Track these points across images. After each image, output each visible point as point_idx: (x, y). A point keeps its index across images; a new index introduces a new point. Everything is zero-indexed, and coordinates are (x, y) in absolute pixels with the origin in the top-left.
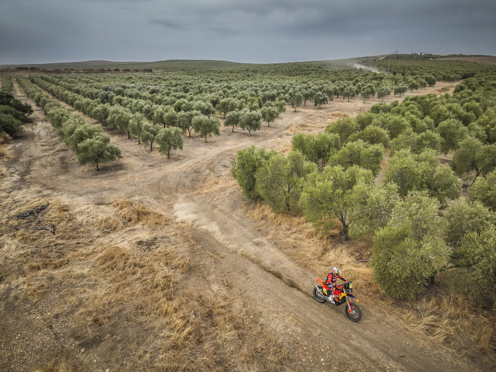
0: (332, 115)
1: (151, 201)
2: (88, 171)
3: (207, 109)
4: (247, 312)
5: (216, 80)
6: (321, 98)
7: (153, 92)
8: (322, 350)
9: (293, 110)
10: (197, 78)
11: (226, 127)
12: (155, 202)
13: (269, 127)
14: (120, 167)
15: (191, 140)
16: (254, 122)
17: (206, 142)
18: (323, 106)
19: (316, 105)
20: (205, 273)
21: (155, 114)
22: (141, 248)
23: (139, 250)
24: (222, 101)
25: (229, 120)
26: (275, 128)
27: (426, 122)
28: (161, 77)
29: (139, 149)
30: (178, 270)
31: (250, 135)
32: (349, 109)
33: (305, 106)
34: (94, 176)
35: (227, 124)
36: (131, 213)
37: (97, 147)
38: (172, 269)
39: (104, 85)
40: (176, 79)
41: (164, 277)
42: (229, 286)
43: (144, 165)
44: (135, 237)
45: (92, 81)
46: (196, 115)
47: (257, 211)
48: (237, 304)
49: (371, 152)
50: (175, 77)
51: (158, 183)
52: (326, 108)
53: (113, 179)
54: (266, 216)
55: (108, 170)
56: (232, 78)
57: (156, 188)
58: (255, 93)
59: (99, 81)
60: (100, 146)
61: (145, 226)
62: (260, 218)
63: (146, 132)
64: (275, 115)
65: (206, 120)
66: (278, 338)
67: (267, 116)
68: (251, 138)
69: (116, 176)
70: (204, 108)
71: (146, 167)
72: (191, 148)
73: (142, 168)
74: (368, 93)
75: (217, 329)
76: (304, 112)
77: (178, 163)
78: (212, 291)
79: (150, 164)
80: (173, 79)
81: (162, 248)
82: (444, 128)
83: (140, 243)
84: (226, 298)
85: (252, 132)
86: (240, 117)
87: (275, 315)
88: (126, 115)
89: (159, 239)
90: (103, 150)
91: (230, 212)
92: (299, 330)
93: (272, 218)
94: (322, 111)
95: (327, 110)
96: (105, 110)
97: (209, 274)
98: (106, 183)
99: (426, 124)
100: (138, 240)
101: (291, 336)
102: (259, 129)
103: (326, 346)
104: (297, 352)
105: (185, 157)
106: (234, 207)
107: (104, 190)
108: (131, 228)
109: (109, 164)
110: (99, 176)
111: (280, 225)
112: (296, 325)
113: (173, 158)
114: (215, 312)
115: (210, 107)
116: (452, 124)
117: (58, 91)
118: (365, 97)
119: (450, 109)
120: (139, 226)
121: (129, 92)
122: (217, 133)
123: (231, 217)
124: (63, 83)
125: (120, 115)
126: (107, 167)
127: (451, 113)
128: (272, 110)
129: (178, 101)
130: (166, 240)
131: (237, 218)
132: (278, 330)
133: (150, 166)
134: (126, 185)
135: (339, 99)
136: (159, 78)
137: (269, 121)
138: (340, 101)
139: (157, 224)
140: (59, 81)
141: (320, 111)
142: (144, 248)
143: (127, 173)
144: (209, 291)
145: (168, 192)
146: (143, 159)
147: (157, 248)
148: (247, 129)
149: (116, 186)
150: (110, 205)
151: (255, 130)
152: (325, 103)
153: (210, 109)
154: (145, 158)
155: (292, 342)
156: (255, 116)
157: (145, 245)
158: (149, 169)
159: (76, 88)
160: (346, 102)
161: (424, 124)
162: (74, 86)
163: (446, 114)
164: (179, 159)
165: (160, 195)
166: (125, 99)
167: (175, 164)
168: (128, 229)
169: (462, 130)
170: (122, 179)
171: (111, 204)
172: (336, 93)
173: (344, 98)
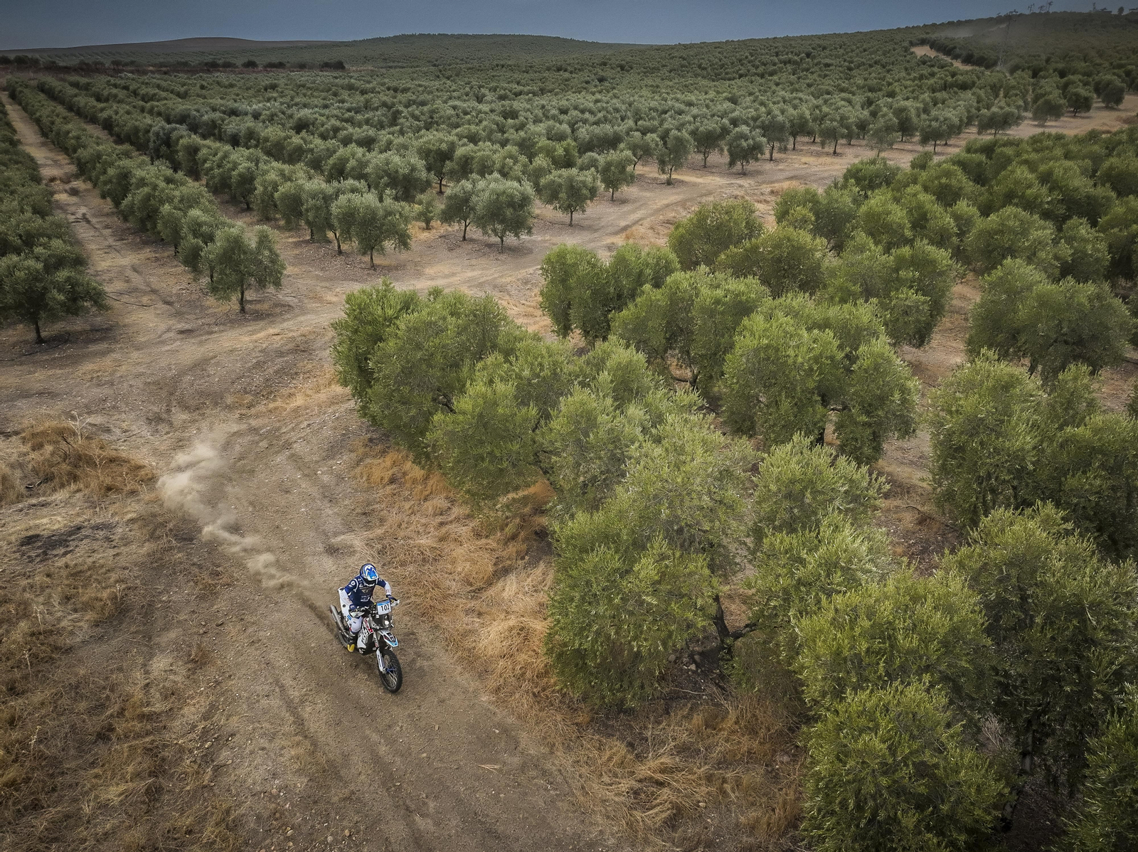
0: (772, 192)
1: (134, 427)
2: (14, 345)
3: (405, 176)
4: (205, 732)
5: (502, 92)
6: (744, 144)
7: (301, 126)
8: (330, 839)
9: (664, 177)
10: (453, 88)
11: (446, 226)
12: (146, 431)
13: (571, 225)
14: (105, 334)
15: (339, 261)
16: (509, 212)
17: (373, 267)
18: (752, 166)
19: (732, 163)
20: (160, 623)
21: (260, 189)
22: (23, 555)
23: (16, 559)
24: (460, 152)
25: (449, 207)
26: (590, 228)
27: (957, 217)
28: (358, 84)
29: (184, 285)
30: (90, 616)
31: (503, 249)
32: (826, 174)
33: (705, 168)
34: (23, 358)
35: (447, 217)
36: (57, 459)
37: (24, 280)
38: (76, 611)
39: (180, 106)
40: (396, 90)
41: (33, 634)
42: (198, 661)
43: (169, 330)
44: (32, 523)
45: (164, 94)
46: (353, 191)
47: (388, 461)
48: (193, 709)
49: (717, 302)
50: (394, 84)
51: (176, 380)
52: (758, 173)
53: (67, 365)
54: (405, 474)
55: (66, 341)
56: (551, 87)
57: (164, 394)
58: (569, 130)
59: (183, 96)
60: (35, 277)
61: (78, 495)
62: (386, 480)
63: (190, 237)
64: (585, 191)
65: (368, 207)
66: (239, 805)
67: (563, 195)
68: (502, 257)
69: (75, 361)
70: (397, 172)
71: (171, 334)
72: (323, 284)
73: (160, 336)
74: (889, 129)
75: (97, 776)
76: (695, 185)
77: (262, 323)
78: (147, 672)
79: (187, 327)
80: (389, 89)
81: (80, 555)
82: (988, 232)
83: (30, 540)
84: (173, 694)
85: (510, 239)
86: (474, 199)
87: (263, 742)
88: (163, 190)
89: (84, 532)
90: (45, 288)
91: (317, 462)
92: (300, 783)
93: (414, 481)
94: (745, 182)
95: (760, 178)
96: (125, 176)
97: (166, 629)
98: (39, 377)
99: (953, 223)
100: (31, 533)
101: (273, 798)
102: (530, 232)
103: (343, 830)
104: (268, 841)
105: (289, 308)
106: (333, 451)
107: (25, 394)
108: (41, 499)
109: (78, 324)
110: (38, 357)
111: (426, 499)
112: (299, 772)
113: (257, 312)
114: (121, 726)
115: (413, 169)
116: (1011, 223)
117: (53, 123)
118: (881, 141)
119: (1046, 178)
120: (60, 496)
121: (232, 126)
122: (403, 241)
123: (311, 475)
124: (83, 100)
125: (146, 190)
126: (68, 333)
127: (1044, 190)
128: (581, 178)
129: (341, 151)
130: (101, 533)
131: (326, 478)
132: (250, 781)
133: (182, 332)
134: (88, 384)
135: (813, 148)
136: (351, 88)
137: (569, 208)
138: (812, 154)
139: (109, 489)
140: (76, 96)
141: (741, 182)
142: (33, 554)
143: (112, 351)
144: (138, 675)
145: (192, 403)
146: (179, 314)
147: (65, 554)
148: (494, 231)
149: (60, 386)
150: (14, 438)
151: (517, 235)
152: (757, 160)
153: (416, 174)
154: (184, 310)
155: (266, 814)
156: (512, 196)
157: (39, 548)
158: (175, 341)
159: (104, 115)
160: (827, 154)
161: (949, 221)
162: (102, 110)
163: (1029, 192)
164: (268, 315)
165: (168, 411)
166: (208, 146)
167: (250, 328)
168: (34, 501)
169: (1035, 240)
170: (88, 366)
171: (16, 433)
172: (800, 128)
173: (823, 144)
